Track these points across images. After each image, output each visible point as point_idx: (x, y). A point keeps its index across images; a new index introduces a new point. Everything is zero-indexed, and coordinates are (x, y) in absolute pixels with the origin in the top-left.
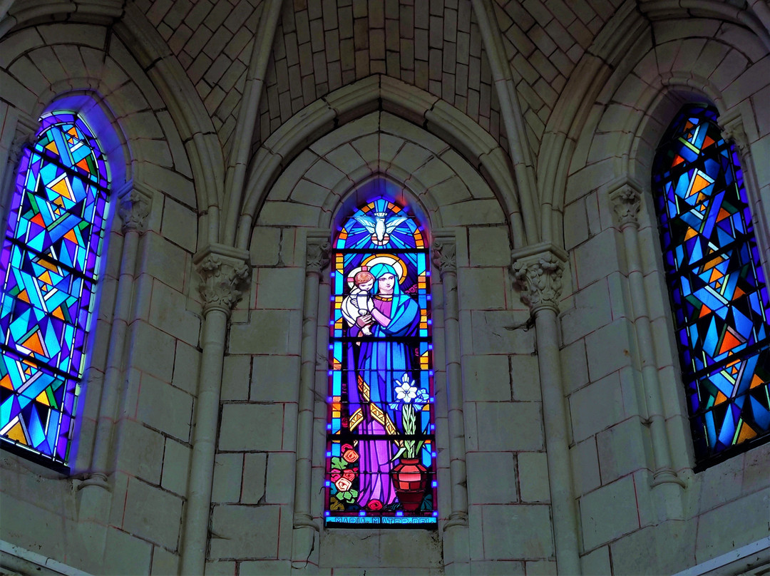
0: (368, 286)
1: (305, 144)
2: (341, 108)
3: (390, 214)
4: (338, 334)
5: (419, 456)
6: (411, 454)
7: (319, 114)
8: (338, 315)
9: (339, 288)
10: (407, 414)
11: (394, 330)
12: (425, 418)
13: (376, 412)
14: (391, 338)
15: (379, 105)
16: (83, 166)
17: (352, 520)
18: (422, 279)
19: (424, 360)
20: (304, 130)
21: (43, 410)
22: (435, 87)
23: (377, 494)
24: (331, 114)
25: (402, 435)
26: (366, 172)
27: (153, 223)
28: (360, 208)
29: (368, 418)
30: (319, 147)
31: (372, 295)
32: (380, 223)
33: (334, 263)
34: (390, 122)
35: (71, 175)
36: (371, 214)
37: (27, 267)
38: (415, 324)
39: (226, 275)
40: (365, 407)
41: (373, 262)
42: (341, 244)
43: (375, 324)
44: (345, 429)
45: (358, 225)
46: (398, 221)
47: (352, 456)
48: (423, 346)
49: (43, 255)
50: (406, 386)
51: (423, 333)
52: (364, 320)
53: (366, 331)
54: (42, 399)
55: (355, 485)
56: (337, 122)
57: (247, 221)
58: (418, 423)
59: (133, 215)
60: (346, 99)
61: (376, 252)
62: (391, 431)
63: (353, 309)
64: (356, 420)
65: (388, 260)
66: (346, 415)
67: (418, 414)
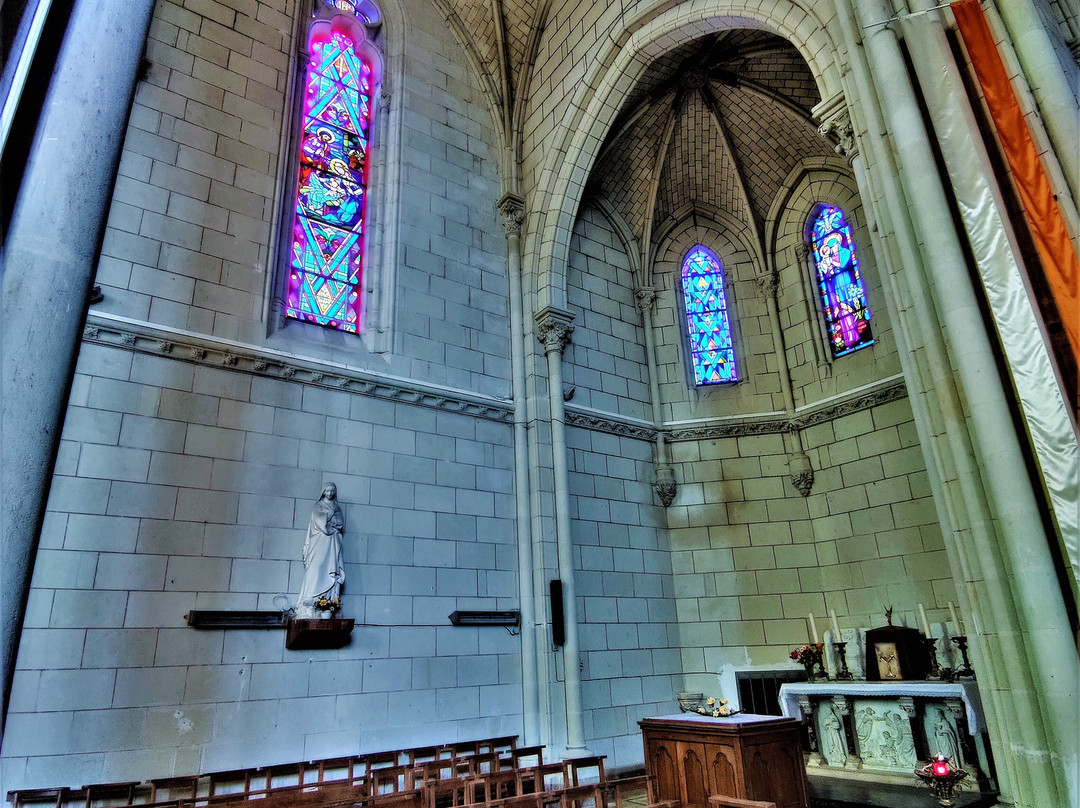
0: (828, 252)
1: (783, 207)
2: (790, 185)
3: (830, 214)
4: (822, 279)
5: (864, 317)
6: (860, 317)
7: (783, 192)
8: (821, 272)
9: (818, 259)
10: (856, 301)
11: (843, 267)
12: (863, 299)
13: (844, 306)
14: (843, 271)
15: (806, 172)
16: (707, 269)
17: (845, 352)
18: (848, 238)
19: (857, 274)
20: (779, 204)
21: (722, 365)
22: (822, 153)
23: (851, 339)
24: (787, 190)
25: (855, 311)
26: (810, 205)
27: (735, 278)
28: (817, 218)
29: (841, 309)
30: (790, 205)
31: (831, 255)
32: (826, 220)
33: (812, 249)
34: (814, 176)
35: (703, 276)
36: (822, 219)
37: (700, 320)
38: (850, 261)
39: (768, 283)
40: (839, 305)
41: (826, 240)
42: (814, 239)
43: (835, 268)
44: (833, 317)
45: (819, 226)
46: (833, 216)
47: (838, 327)
48: (856, 268)
49: (705, 312)
50: (853, 289)
51: (854, 263)
52: (830, 268)
53: (832, 273)
54: (721, 361)
55: (843, 339)
56: (792, 190)
57: (769, 256)
58: (860, 303)
59: (728, 279)
60: (790, 181)
61: (827, 235)
62: (851, 310)
63: (824, 267)
64: (836, 312)
65: (833, 236)
66: (832, 312)
67: (860, 299)
